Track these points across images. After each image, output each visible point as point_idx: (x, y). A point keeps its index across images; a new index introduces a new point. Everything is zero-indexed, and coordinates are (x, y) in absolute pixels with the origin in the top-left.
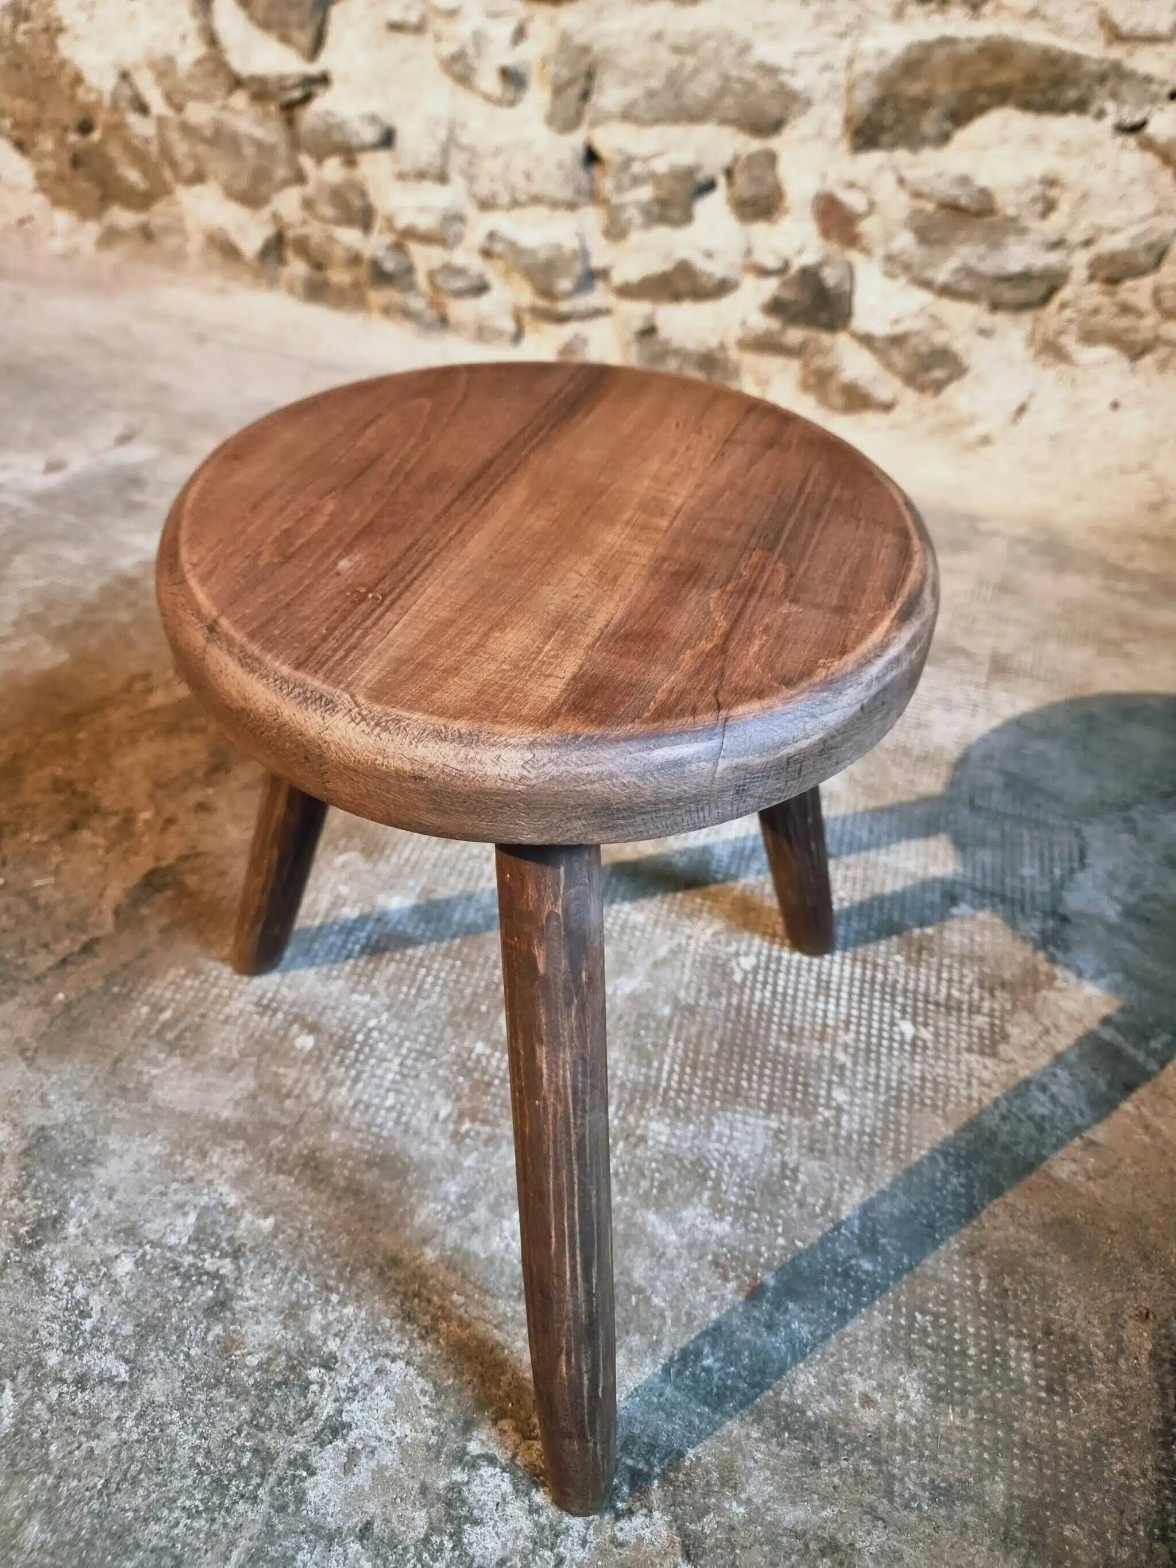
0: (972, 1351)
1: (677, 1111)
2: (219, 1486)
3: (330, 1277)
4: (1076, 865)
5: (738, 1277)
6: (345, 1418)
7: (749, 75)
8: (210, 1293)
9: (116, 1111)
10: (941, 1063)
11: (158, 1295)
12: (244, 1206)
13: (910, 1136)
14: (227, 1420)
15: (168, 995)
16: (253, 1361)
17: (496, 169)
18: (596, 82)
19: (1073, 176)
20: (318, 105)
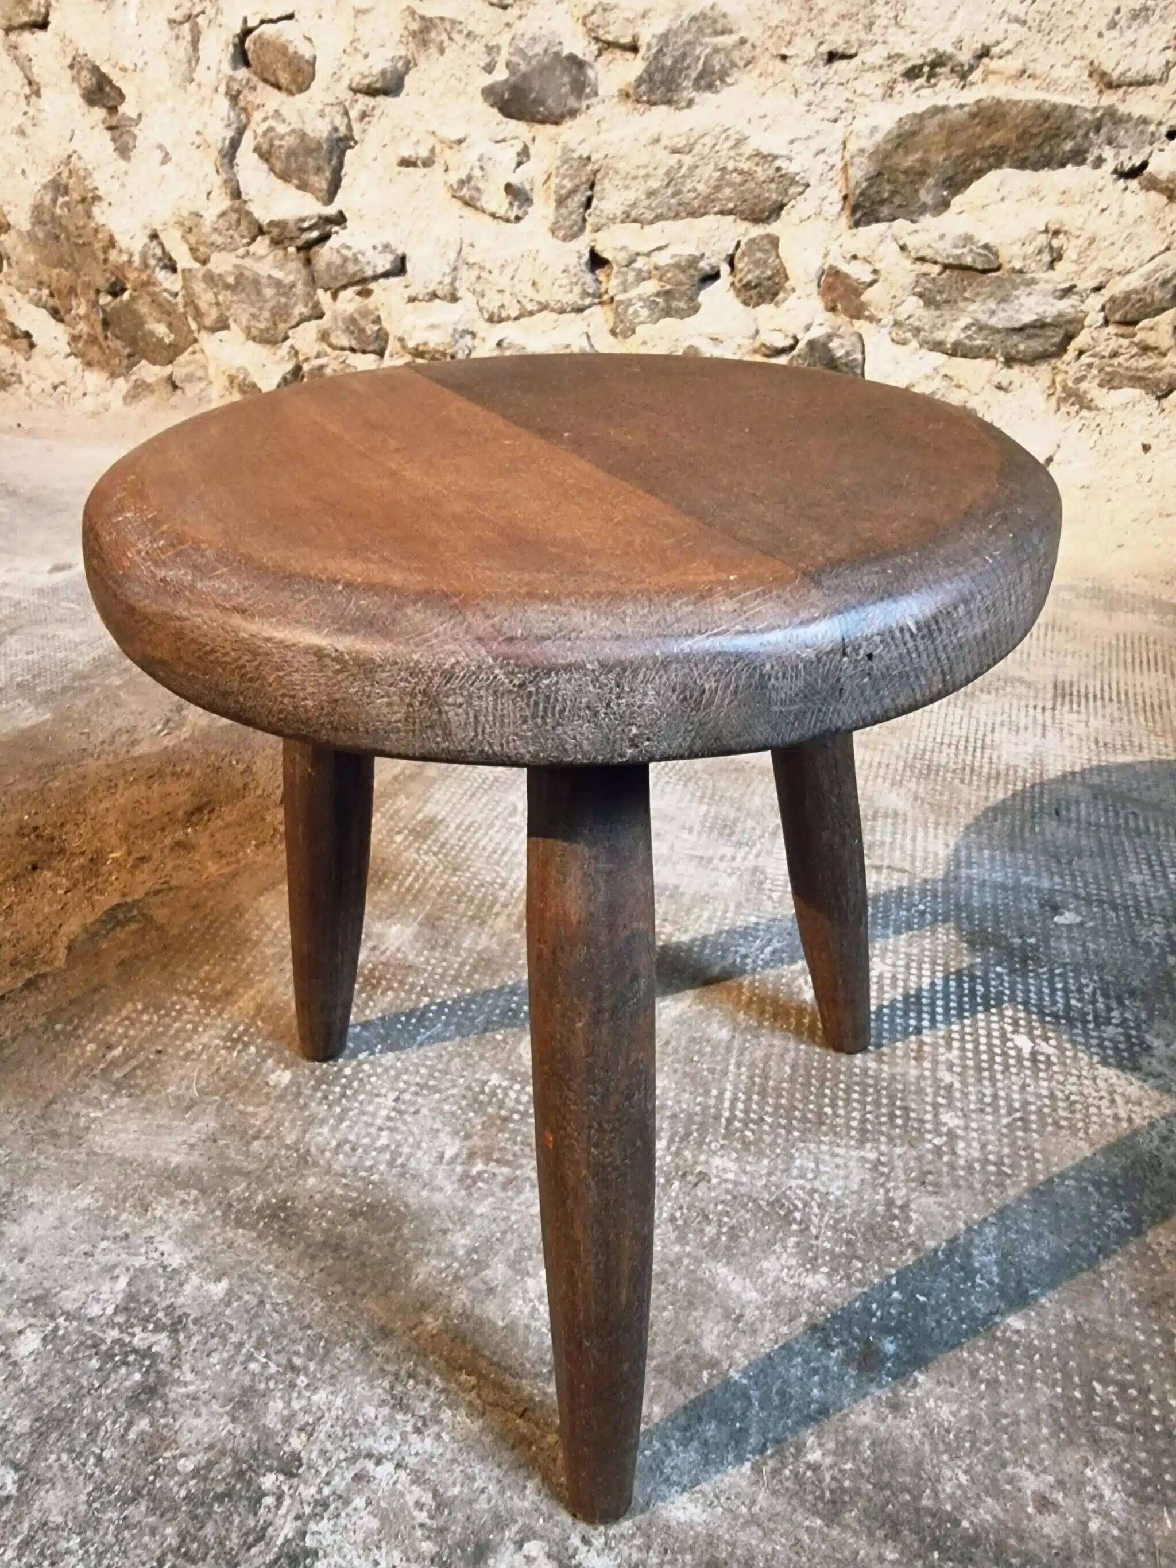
1: (746, 1144)
3: (297, 1353)
5: (843, 1343)
7: (745, 166)
8: (137, 1376)
9: (42, 1158)
10: (1073, 1079)
11: (68, 1380)
12: (190, 1266)
14: (145, 1547)
15: (120, 1031)
16: (187, 1465)
17: (504, 282)
18: (598, 188)
19: (1079, 223)
20: (333, 242)
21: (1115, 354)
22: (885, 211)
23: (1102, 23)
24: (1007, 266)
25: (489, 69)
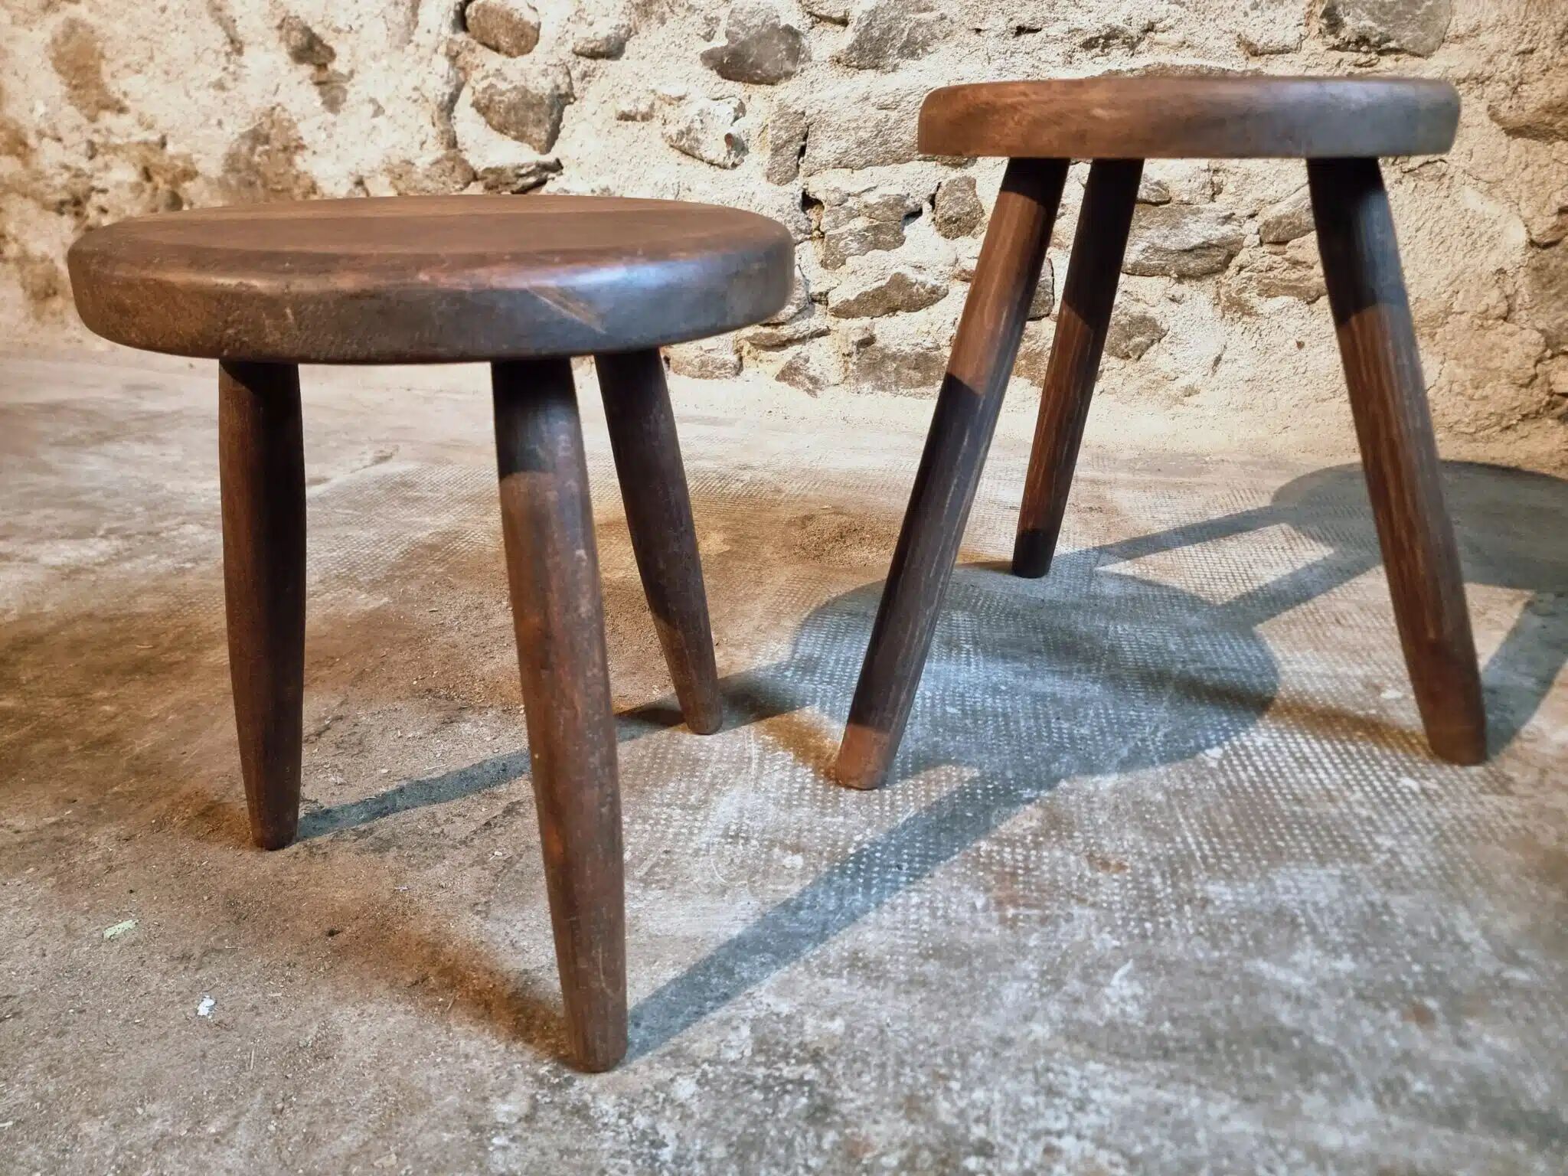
1: (1227, 873)
3: (938, 1065)
5: (1394, 1006)
8: (804, 1100)
10: (1465, 805)
12: (801, 1012)
16: (890, 1161)
18: (810, 139)
21: (1271, 269)
24: (1176, 199)
25: (708, 37)
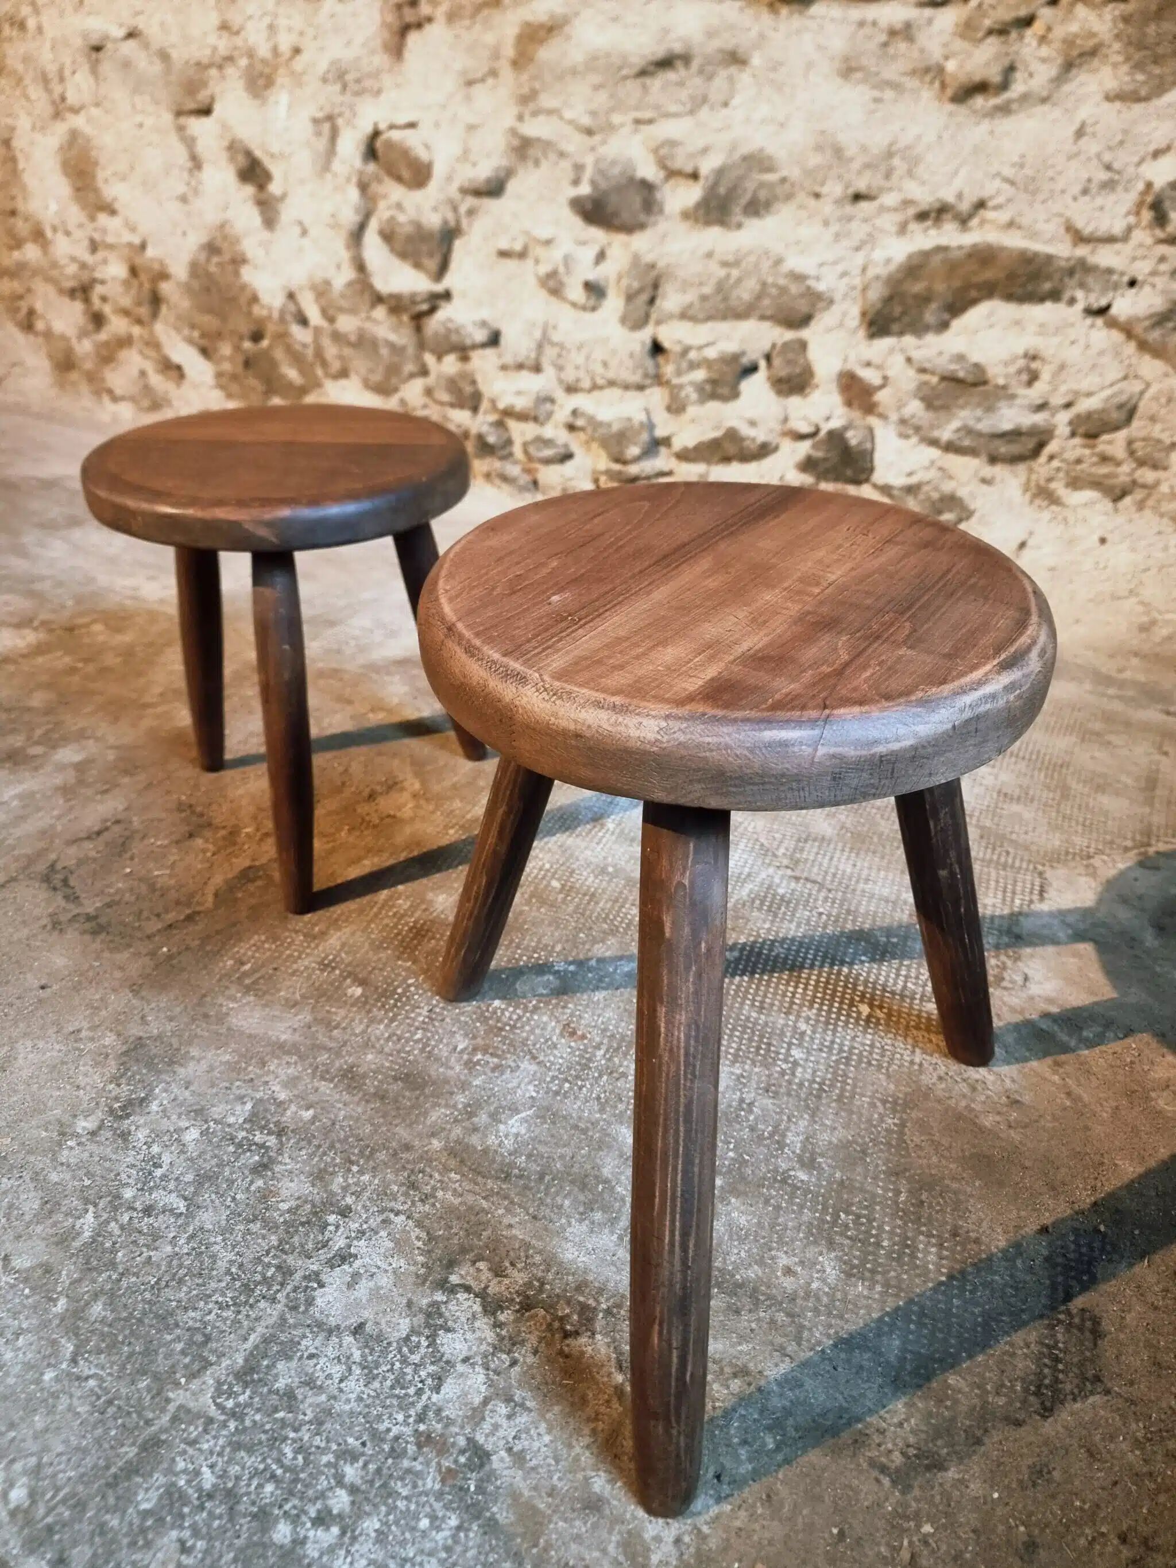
0: (885, 1243)
2: (247, 1289)
3: (353, 1154)
4: (1035, 897)
6: (353, 1250)
7: (782, 282)
8: (257, 1158)
9: (198, 1030)
11: (215, 1156)
12: (291, 1100)
13: (855, 1086)
14: (259, 1244)
15: (250, 953)
16: (284, 1206)
17: (580, 359)
18: (660, 291)
19: (1051, 352)
20: (440, 315)
21: (1079, 461)
22: (895, 327)
23: (1076, 189)
24: (993, 382)
25: (576, 182)
